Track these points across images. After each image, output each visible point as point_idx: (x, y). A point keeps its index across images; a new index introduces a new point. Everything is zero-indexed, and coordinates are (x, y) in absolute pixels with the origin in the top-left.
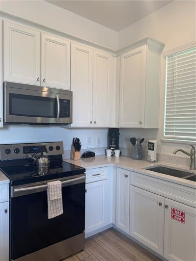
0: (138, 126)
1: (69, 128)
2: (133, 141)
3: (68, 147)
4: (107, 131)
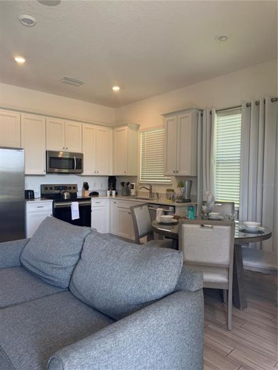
0: (124, 175)
1: (81, 176)
2: (123, 184)
3: (80, 188)
4: (108, 178)
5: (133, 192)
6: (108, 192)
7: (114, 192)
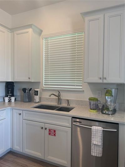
0: (28, 80)
2: (24, 90)
4: (4, 84)
5: (37, 98)
6: (7, 99)
7: (13, 99)
